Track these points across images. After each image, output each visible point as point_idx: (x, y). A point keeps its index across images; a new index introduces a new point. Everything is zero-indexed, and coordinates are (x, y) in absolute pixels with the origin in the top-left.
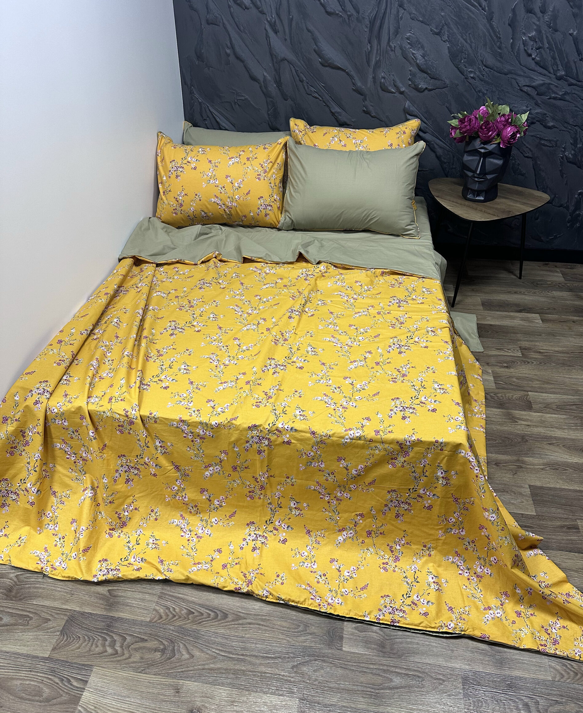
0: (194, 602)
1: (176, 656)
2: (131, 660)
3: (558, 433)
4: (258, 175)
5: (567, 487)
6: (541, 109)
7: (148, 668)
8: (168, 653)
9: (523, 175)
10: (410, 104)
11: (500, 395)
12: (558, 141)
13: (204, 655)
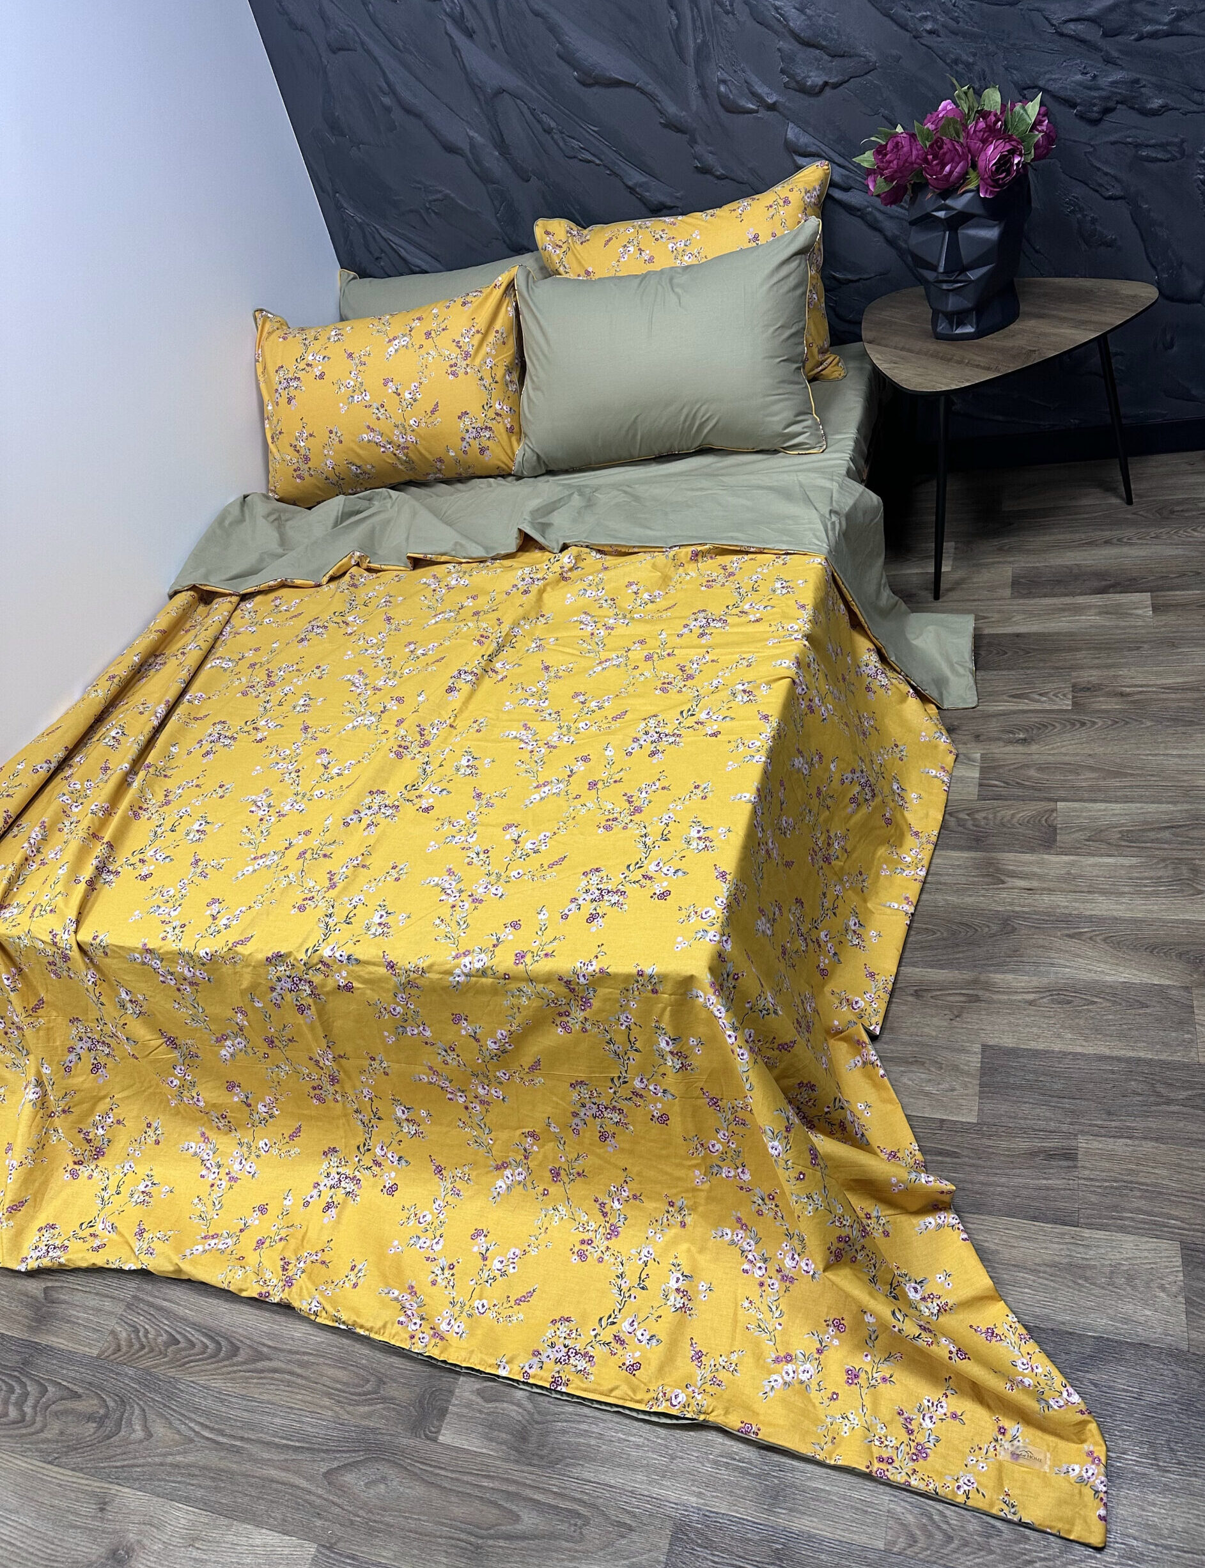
0: (184, 1319)
1: (122, 1433)
2: (43, 1435)
3: (1103, 906)
4: (451, 366)
5: (1079, 1050)
6: (1122, 69)
7: (66, 1454)
8: (110, 1425)
9: (1109, 244)
10: (797, 130)
11: (983, 814)
12: (1183, 141)
13: (171, 1435)
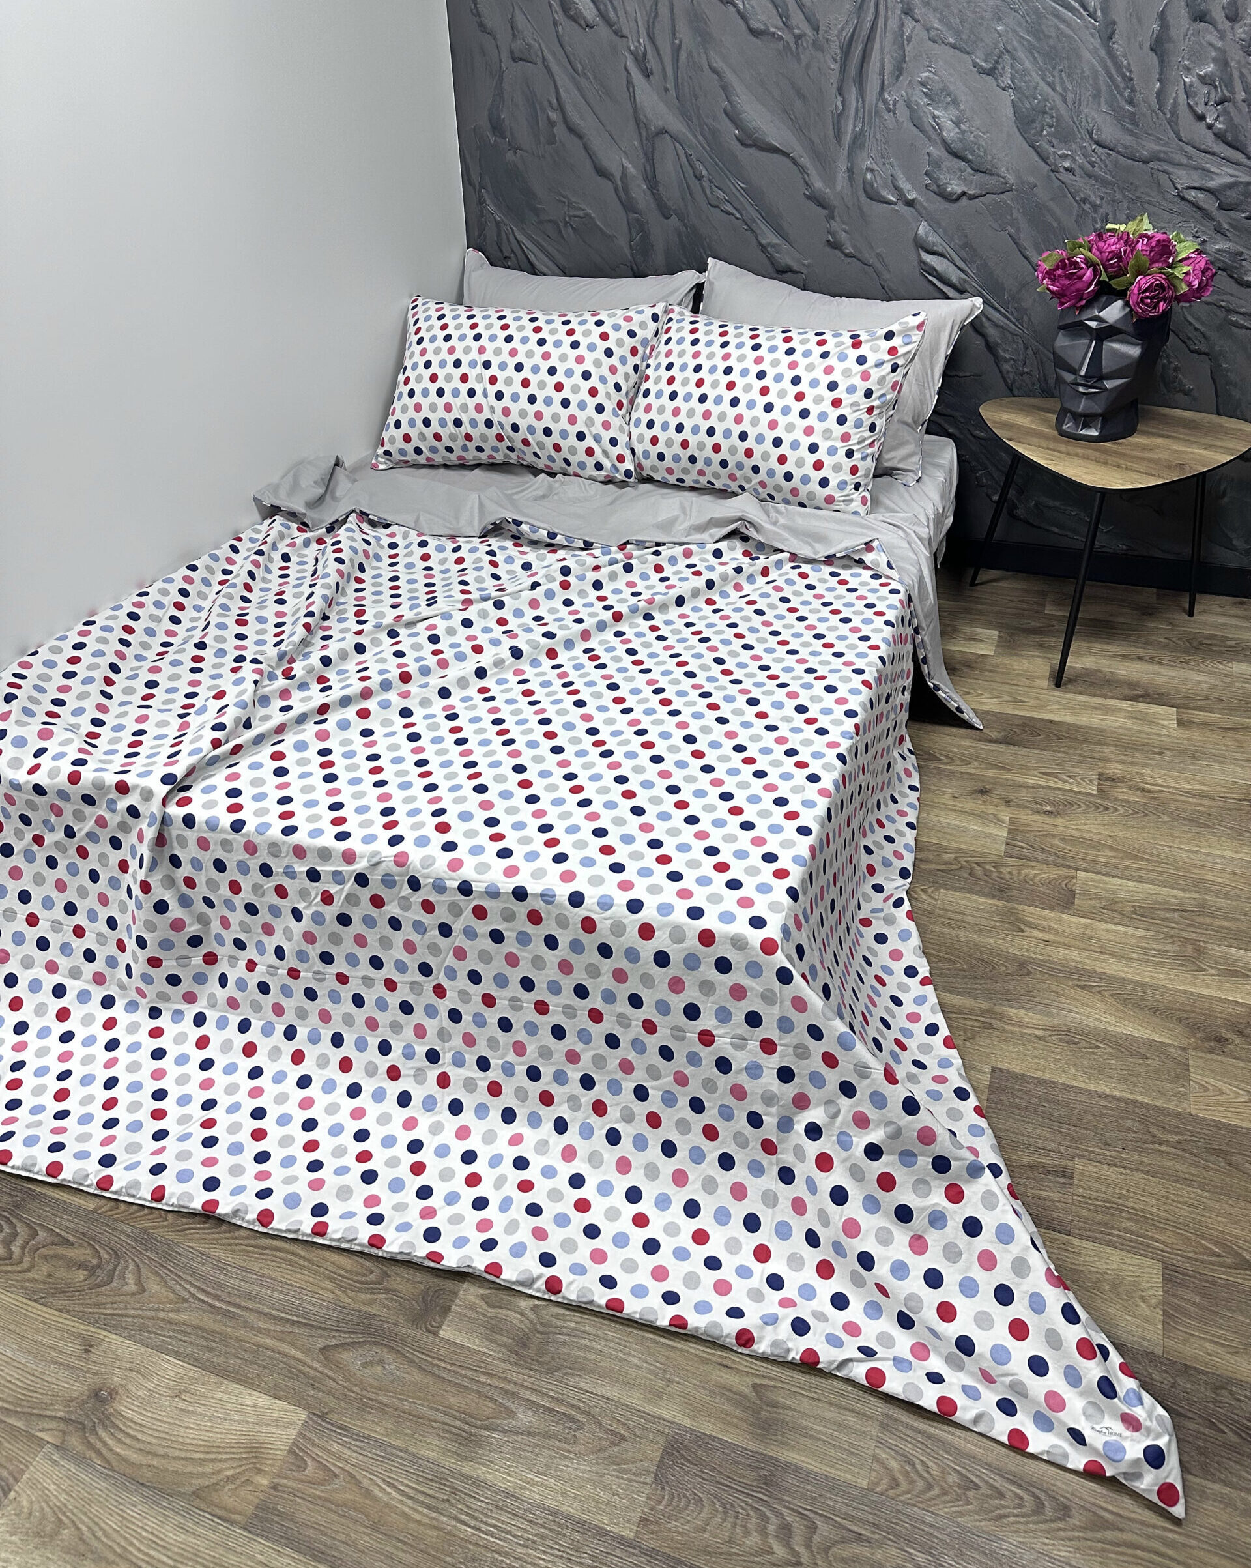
1: (114, 1284)
2: (30, 1275)
3: (1113, 967)
5: (1082, 1085)
6: (1229, 240)
7: (53, 1295)
8: (102, 1275)
9: (1187, 393)
10: (928, 228)
11: (1009, 870)
13: (164, 1292)
